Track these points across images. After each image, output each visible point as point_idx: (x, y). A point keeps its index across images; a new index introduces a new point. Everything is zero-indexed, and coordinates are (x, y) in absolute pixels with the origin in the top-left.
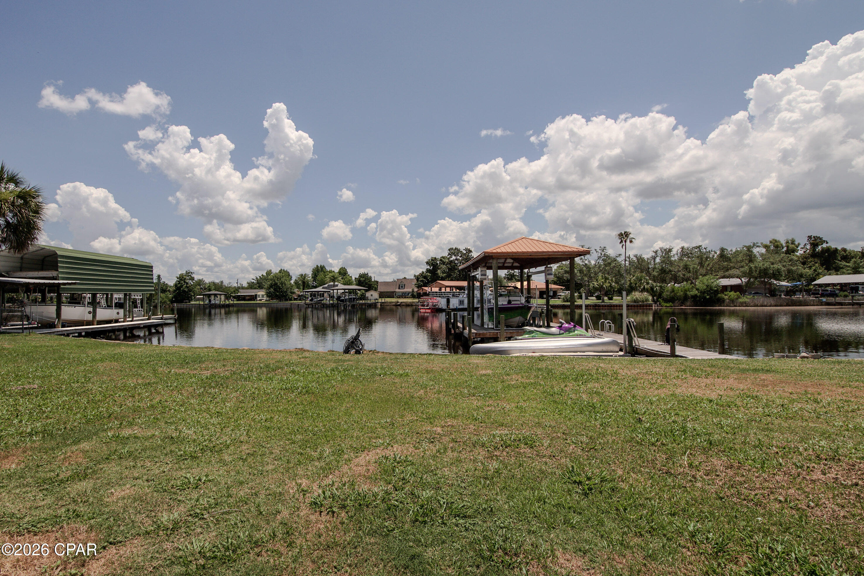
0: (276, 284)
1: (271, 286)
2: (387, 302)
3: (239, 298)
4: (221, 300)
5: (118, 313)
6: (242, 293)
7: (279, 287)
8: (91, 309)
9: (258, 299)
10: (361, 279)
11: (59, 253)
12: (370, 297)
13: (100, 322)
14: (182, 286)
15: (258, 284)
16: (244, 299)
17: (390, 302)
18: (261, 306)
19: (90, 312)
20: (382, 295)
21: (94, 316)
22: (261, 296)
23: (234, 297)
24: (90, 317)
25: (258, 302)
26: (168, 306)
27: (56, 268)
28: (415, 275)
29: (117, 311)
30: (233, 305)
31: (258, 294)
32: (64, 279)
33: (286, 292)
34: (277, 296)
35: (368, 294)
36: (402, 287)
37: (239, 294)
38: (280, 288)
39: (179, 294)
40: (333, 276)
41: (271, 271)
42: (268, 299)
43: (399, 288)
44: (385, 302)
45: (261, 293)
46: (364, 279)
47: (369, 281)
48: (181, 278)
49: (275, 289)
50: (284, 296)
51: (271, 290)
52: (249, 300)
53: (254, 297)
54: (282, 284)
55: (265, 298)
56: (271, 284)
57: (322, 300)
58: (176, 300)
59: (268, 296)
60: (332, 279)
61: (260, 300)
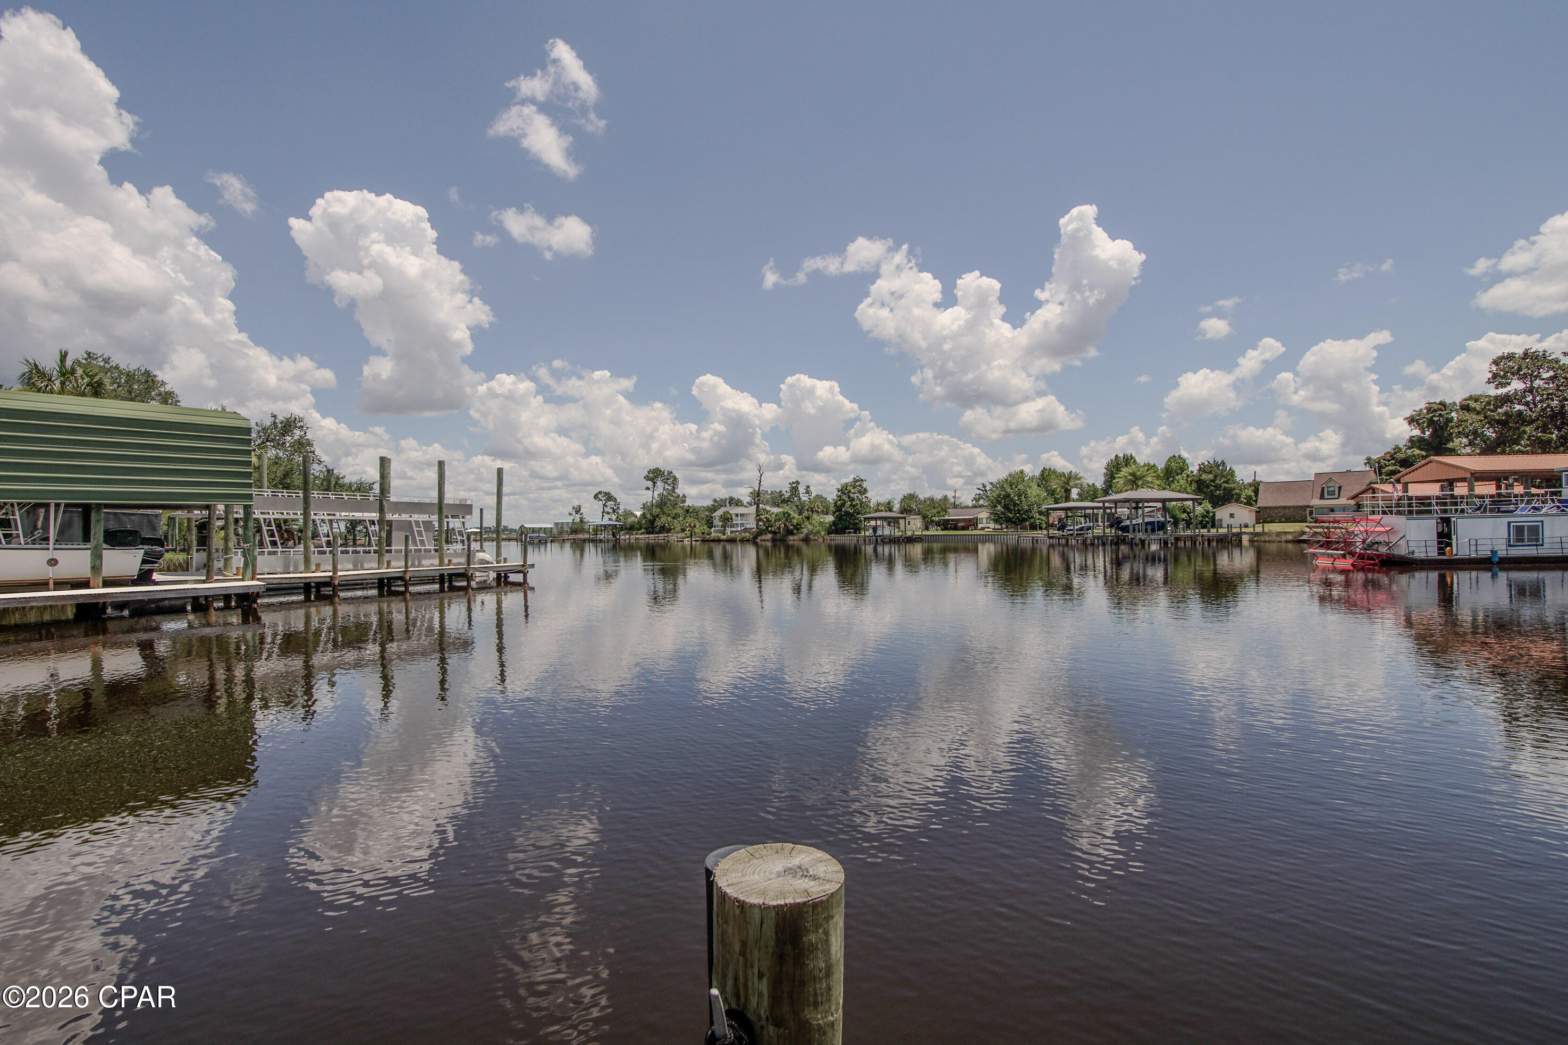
0: (1008, 496)
1: (998, 501)
2: (1269, 534)
3: (945, 525)
6: (952, 515)
7: (1013, 500)
9: (980, 526)
10: (1204, 477)
12: (1227, 521)
14: (843, 505)
15: (984, 497)
16: (956, 528)
17: (1279, 534)
18: (986, 539)
20: (1264, 516)
22: (984, 521)
23: (938, 524)
25: (975, 532)
26: (821, 540)
30: (935, 539)
31: (980, 516)
33: (1029, 511)
35: (1222, 514)
36: (1331, 493)
37: (947, 517)
38: (1016, 505)
39: (840, 518)
40: (1133, 474)
42: (998, 527)
43: (1322, 497)
44: (1263, 533)
45: (983, 515)
46: (1211, 476)
47: (1226, 482)
48: (844, 490)
49: (1006, 507)
50: (1025, 520)
51: (999, 508)
52: (964, 528)
53: (972, 523)
54: (1020, 496)
55: (992, 525)
56: (999, 496)
57: (1089, 528)
58: (836, 528)
59: (996, 521)
60: (1129, 481)
61: (983, 529)
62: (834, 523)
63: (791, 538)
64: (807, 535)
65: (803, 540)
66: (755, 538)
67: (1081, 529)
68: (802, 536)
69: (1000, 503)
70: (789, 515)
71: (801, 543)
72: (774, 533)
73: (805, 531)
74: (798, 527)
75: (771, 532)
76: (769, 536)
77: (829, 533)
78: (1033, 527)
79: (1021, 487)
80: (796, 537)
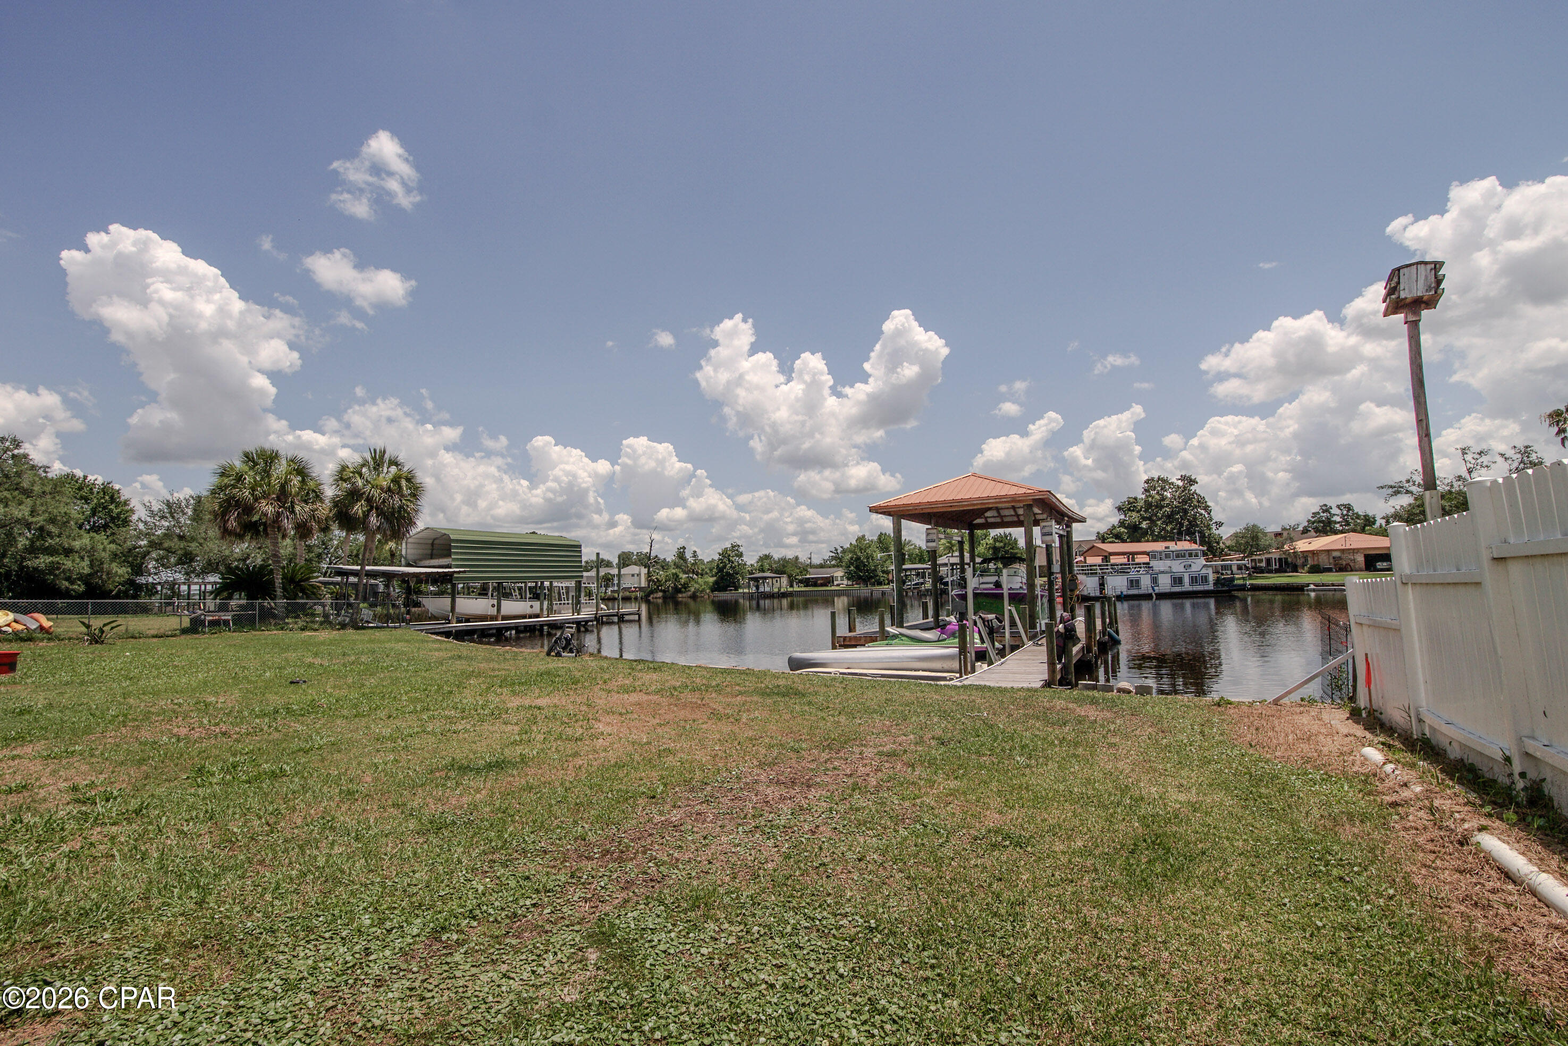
0: (858, 558)
1: (851, 563)
3: (807, 582)
4: (783, 584)
5: (532, 607)
6: (812, 574)
7: (862, 562)
8: (495, 602)
9: (836, 583)
10: (998, 544)
11: (452, 537)
13: (504, 618)
14: (725, 567)
15: (837, 559)
16: (815, 585)
18: (840, 593)
19: (493, 606)
21: (499, 610)
22: (839, 579)
23: (801, 581)
24: (493, 611)
25: (833, 588)
26: (706, 597)
27: (448, 554)
28: (1098, 533)
29: (531, 603)
30: (799, 594)
31: (835, 575)
32: (457, 566)
33: (875, 570)
34: (860, 578)
37: (808, 576)
38: (865, 566)
39: (722, 578)
40: (950, 543)
41: (864, 536)
42: (850, 583)
45: (839, 573)
46: (1002, 544)
47: (1012, 548)
48: (724, 554)
49: (857, 567)
50: (872, 577)
51: (852, 568)
52: (822, 585)
53: (828, 581)
54: (868, 558)
55: (845, 582)
56: (852, 558)
57: (922, 584)
58: (717, 587)
59: (848, 579)
60: (947, 547)
61: (838, 585)
62: (716, 583)
63: (680, 595)
64: (694, 593)
65: (690, 597)
66: (648, 595)
67: (916, 584)
68: (690, 593)
69: (852, 564)
70: (678, 576)
71: (689, 600)
72: (664, 591)
73: (693, 589)
74: (686, 586)
75: (661, 591)
76: (660, 594)
77: (712, 591)
78: (880, 584)
79: (869, 551)
80: (684, 595)
